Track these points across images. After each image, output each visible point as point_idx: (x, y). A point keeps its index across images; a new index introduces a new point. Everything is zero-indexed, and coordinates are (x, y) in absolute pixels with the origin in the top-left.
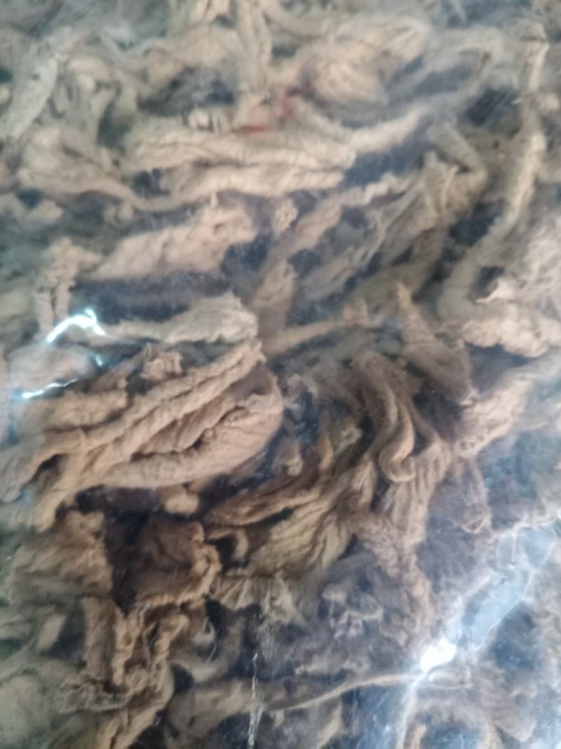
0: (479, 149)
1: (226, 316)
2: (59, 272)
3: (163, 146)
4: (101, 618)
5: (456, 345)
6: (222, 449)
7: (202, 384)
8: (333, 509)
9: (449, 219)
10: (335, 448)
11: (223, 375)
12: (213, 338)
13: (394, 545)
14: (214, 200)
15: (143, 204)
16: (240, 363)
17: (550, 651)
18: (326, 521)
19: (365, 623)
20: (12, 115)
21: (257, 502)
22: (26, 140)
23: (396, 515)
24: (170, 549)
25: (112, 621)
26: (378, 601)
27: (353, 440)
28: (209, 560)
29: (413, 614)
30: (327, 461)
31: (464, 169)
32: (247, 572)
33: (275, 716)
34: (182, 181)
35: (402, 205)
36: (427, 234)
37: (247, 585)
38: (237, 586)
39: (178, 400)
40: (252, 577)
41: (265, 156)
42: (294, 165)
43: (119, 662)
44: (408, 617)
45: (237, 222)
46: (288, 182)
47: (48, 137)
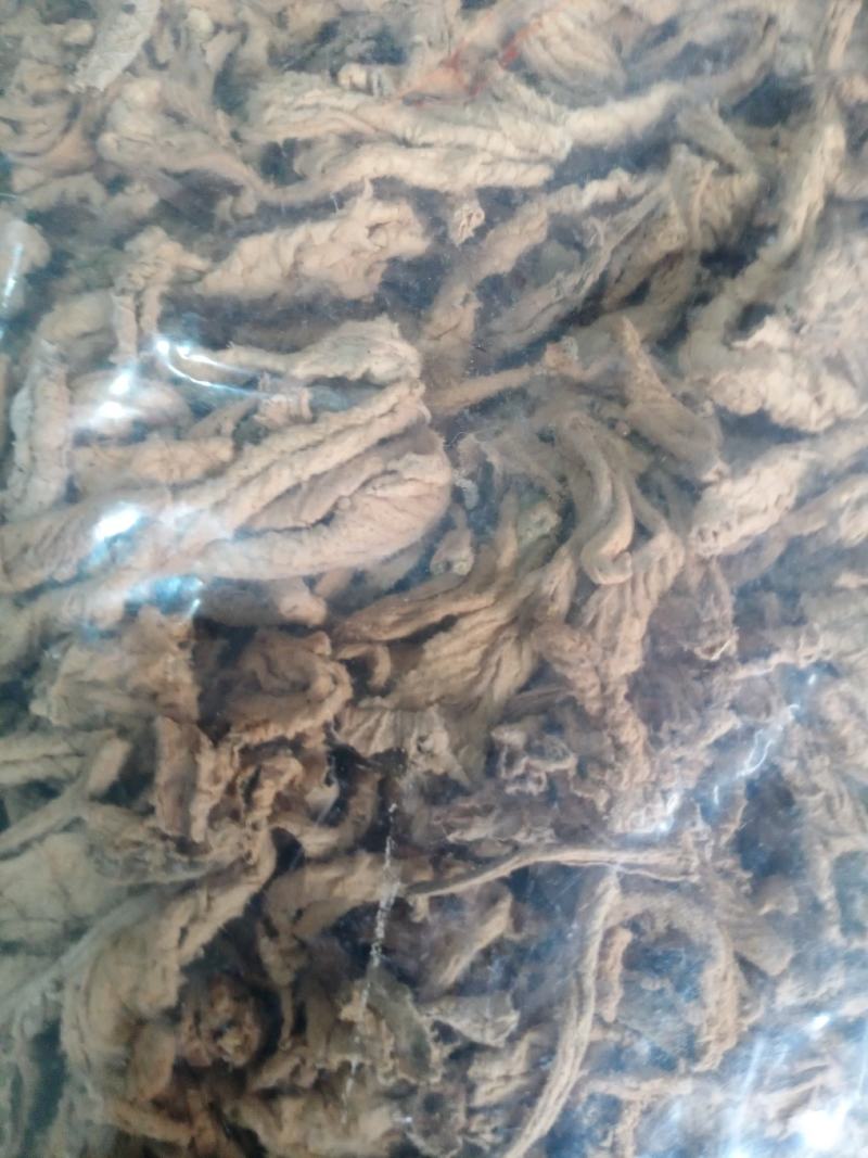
0: (751, 145)
1: (378, 345)
2: (148, 270)
3: (301, 108)
4: (179, 744)
5: (703, 410)
6: (362, 526)
7: (338, 433)
8: (514, 620)
9: (702, 242)
10: (520, 538)
11: (369, 424)
12: (357, 375)
13: (596, 669)
14: (369, 189)
15: (270, 193)
16: (392, 411)
17: (819, 847)
18: (501, 637)
19: (548, 774)
20: (95, 58)
21: (408, 609)
22: (115, 93)
23: (601, 631)
24: (282, 665)
25: (195, 749)
26: (569, 745)
27: (547, 529)
28: (336, 681)
29: (619, 765)
30: (508, 555)
31: (727, 169)
32: (387, 703)
33: (415, 903)
34: (326, 159)
35: (636, 215)
36: (671, 259)
37: (387, 720)
38: (371, 722)
39: (303, 453)
40: (394, 710)
41: (442, 134)
42: (484, 150)
43: (201, 807)
44: (612, 767)
45: (402, 224)
46: (474, 174)
47: (143, 91)
